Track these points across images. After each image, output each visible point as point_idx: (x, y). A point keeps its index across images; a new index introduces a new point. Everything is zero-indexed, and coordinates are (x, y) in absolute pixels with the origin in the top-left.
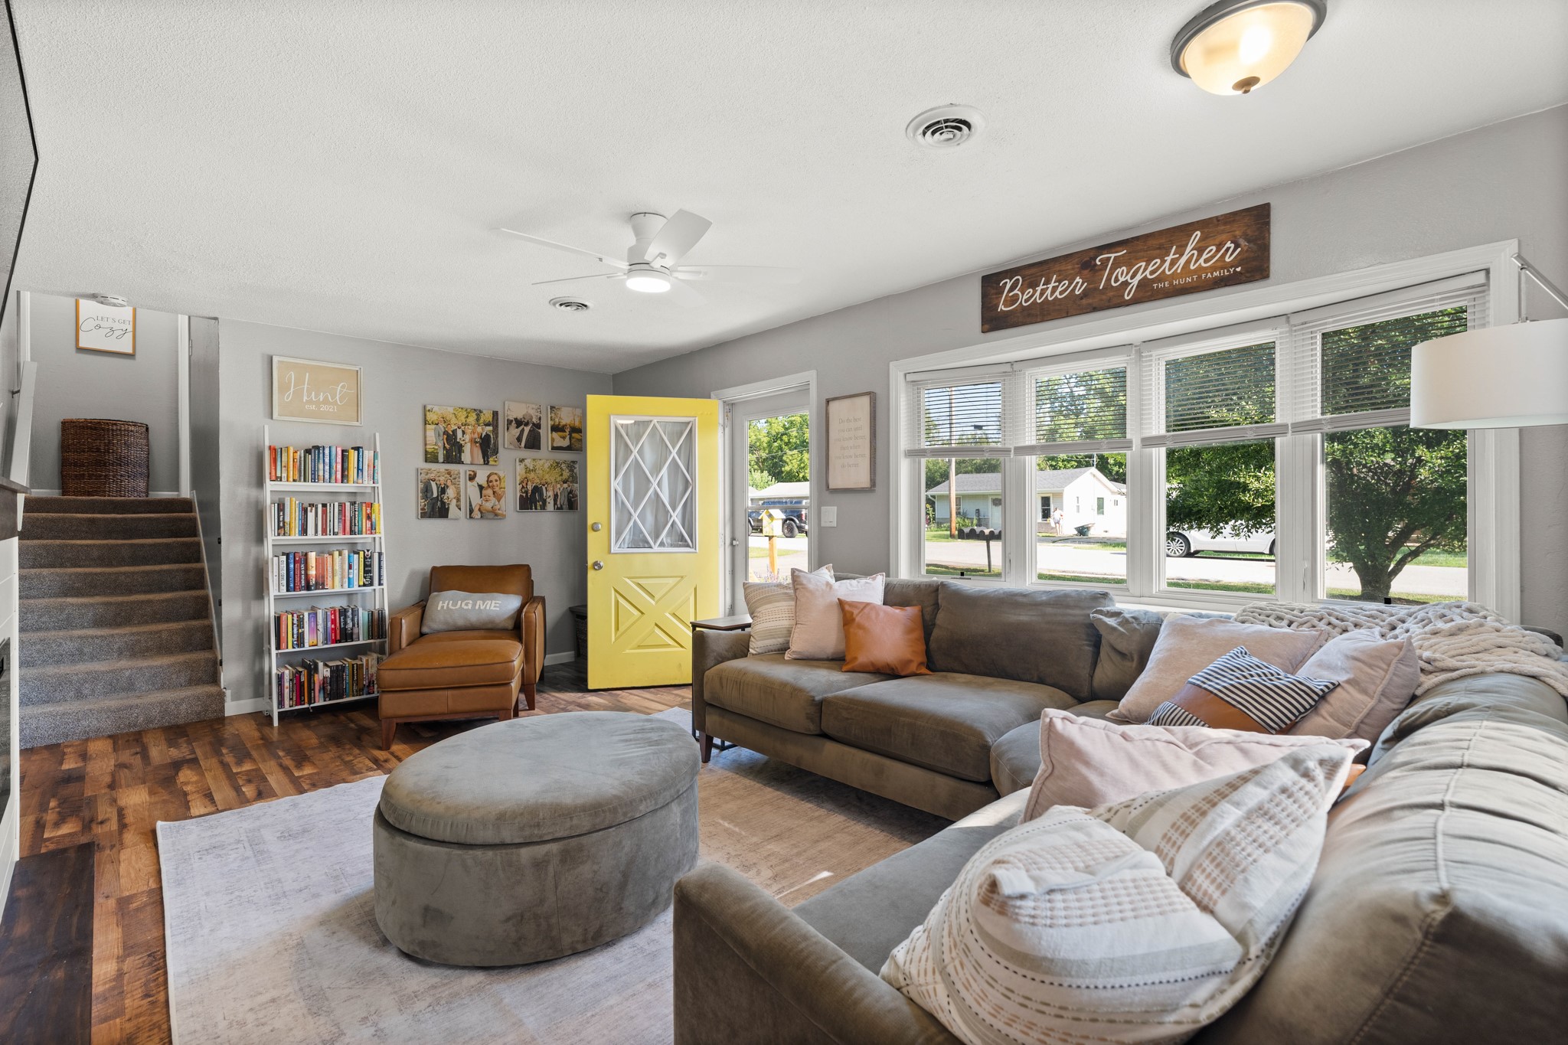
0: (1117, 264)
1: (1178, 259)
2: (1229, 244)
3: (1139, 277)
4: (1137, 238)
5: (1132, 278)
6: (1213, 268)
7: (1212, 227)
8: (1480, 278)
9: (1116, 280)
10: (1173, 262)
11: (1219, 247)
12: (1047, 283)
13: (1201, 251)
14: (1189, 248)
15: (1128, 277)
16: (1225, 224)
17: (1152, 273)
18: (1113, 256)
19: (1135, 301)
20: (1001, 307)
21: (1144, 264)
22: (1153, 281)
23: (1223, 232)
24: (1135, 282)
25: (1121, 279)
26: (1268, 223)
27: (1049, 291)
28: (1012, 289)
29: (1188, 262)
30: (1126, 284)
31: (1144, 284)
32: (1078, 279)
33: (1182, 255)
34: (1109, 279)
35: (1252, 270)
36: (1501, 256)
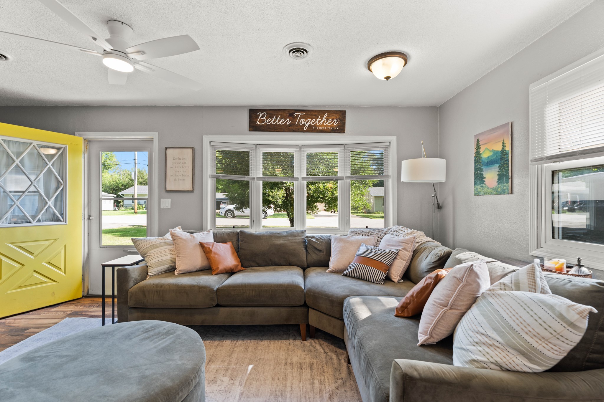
0: (302, 117)
1: (321, 121)
2: (335, 120)
3: (309, 124)
4: (308, 110)
5: (307, 123)
6: (331, 126)
7: (331, 113)
8: (388, 144)
9: (301, 123)
10: (319, 121)
11: (333, 120)
12: (277, 118)
13: (327, 120)
14: (324, 118)
15: (305, 123)
16: (334, 113)
17: (313, 123)
18: (300, 114)
19: (307, 131)
20: (258, 123)
21: (310, 120)
22: (313, 126)
23: (333, 116)
24: (307, 125)
25: (303, 123)
26: (345, 117)
27: (277, 121)
28: (262, 117)
29: (324, 122)
30: (304, 125)
31: (310, 126)
32: (288, 119)
33: (322, 120)
34: (299, 122)
35: (341, 129)
36: (393, 139)
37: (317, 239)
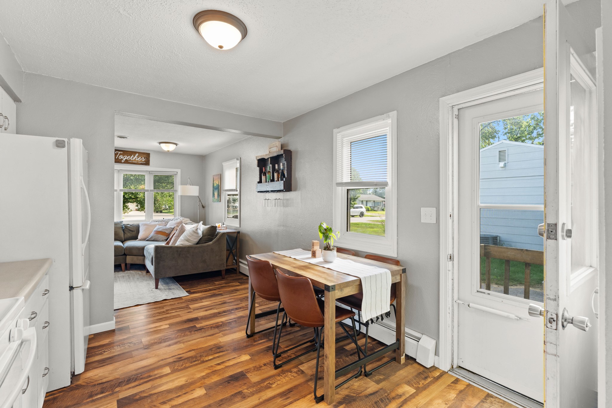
0: (120, 154)
1: (134, 158)
2: (143, 158)
3: (125, 158)
4: (125, 151)
5: (124, 158)
6: (140, 161)
7: (141, 154)
8: (176, 173)
9: (120, 158)
10: (133, 158)
11: (141, 158)
13: (138, 157)
14: (136, 156)
15: (123, 158)
16: (143, 154)
17: (128, 158)
18: (119, 152)
19: (124, 163)
21: (126, 156)
22: (128, 160)
23: (142, 155)
24: (124, 159)
25: (121, 158)
26: (150, 156)
29: (136, 159)
30: (122, 159)
31: (126, 160)
33: (134, 157)
34: (118, 157)
35: (147, 163)
36: (179, 171)
37: (131, 225)
